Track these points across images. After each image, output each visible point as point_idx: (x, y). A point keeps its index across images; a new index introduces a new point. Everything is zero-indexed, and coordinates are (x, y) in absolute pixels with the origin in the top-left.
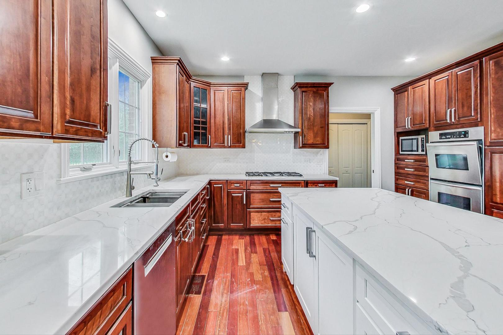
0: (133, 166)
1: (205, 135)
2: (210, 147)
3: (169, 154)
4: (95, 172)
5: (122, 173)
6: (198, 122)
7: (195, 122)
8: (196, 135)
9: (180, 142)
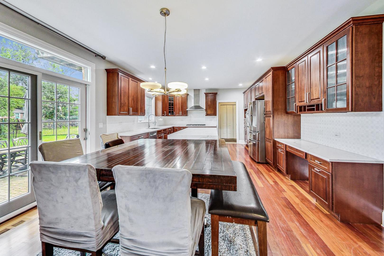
0: (150, 121)
1: (173, 112)
2: (175, 116)
3: (160, 118)
4: (142, 122)
5: (147, 122)
6: (170, 108)
7: (169, 108)
8: (170, 112)
9: (163, 115)
